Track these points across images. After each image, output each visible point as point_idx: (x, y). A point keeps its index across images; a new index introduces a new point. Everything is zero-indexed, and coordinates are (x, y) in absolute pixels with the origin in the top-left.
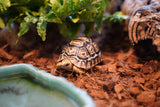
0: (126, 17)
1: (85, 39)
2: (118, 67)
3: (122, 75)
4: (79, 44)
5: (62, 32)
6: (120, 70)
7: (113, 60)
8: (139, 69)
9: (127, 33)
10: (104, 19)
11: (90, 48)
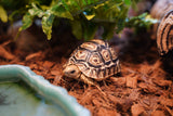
0: (155, 21)
1: (100, 42)
2: (139, 81)
3: (143, 92)
4: (92, 47)
5: (75, 32)
6: (142, 85)
7: (133, 72)
8: (166, 87)
9: (154, 42)
10: (127, 20)
11: (105, 53)
